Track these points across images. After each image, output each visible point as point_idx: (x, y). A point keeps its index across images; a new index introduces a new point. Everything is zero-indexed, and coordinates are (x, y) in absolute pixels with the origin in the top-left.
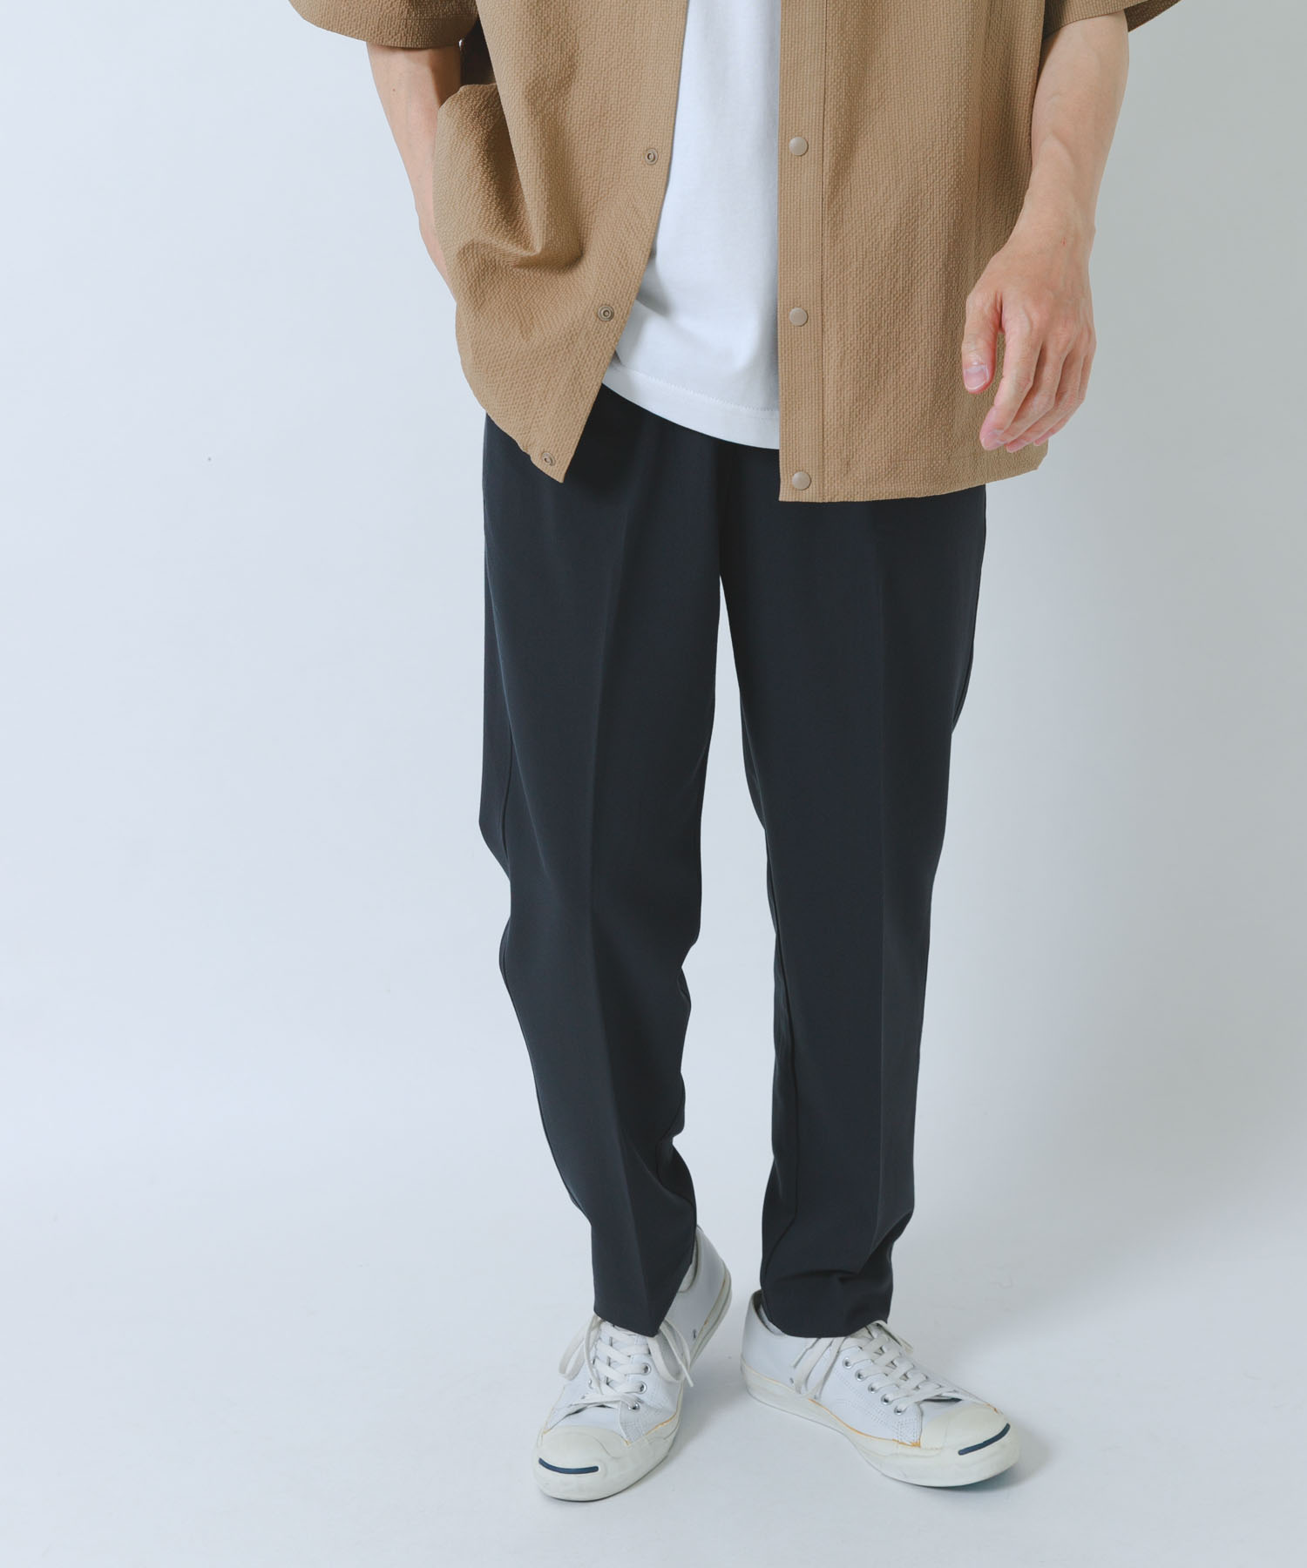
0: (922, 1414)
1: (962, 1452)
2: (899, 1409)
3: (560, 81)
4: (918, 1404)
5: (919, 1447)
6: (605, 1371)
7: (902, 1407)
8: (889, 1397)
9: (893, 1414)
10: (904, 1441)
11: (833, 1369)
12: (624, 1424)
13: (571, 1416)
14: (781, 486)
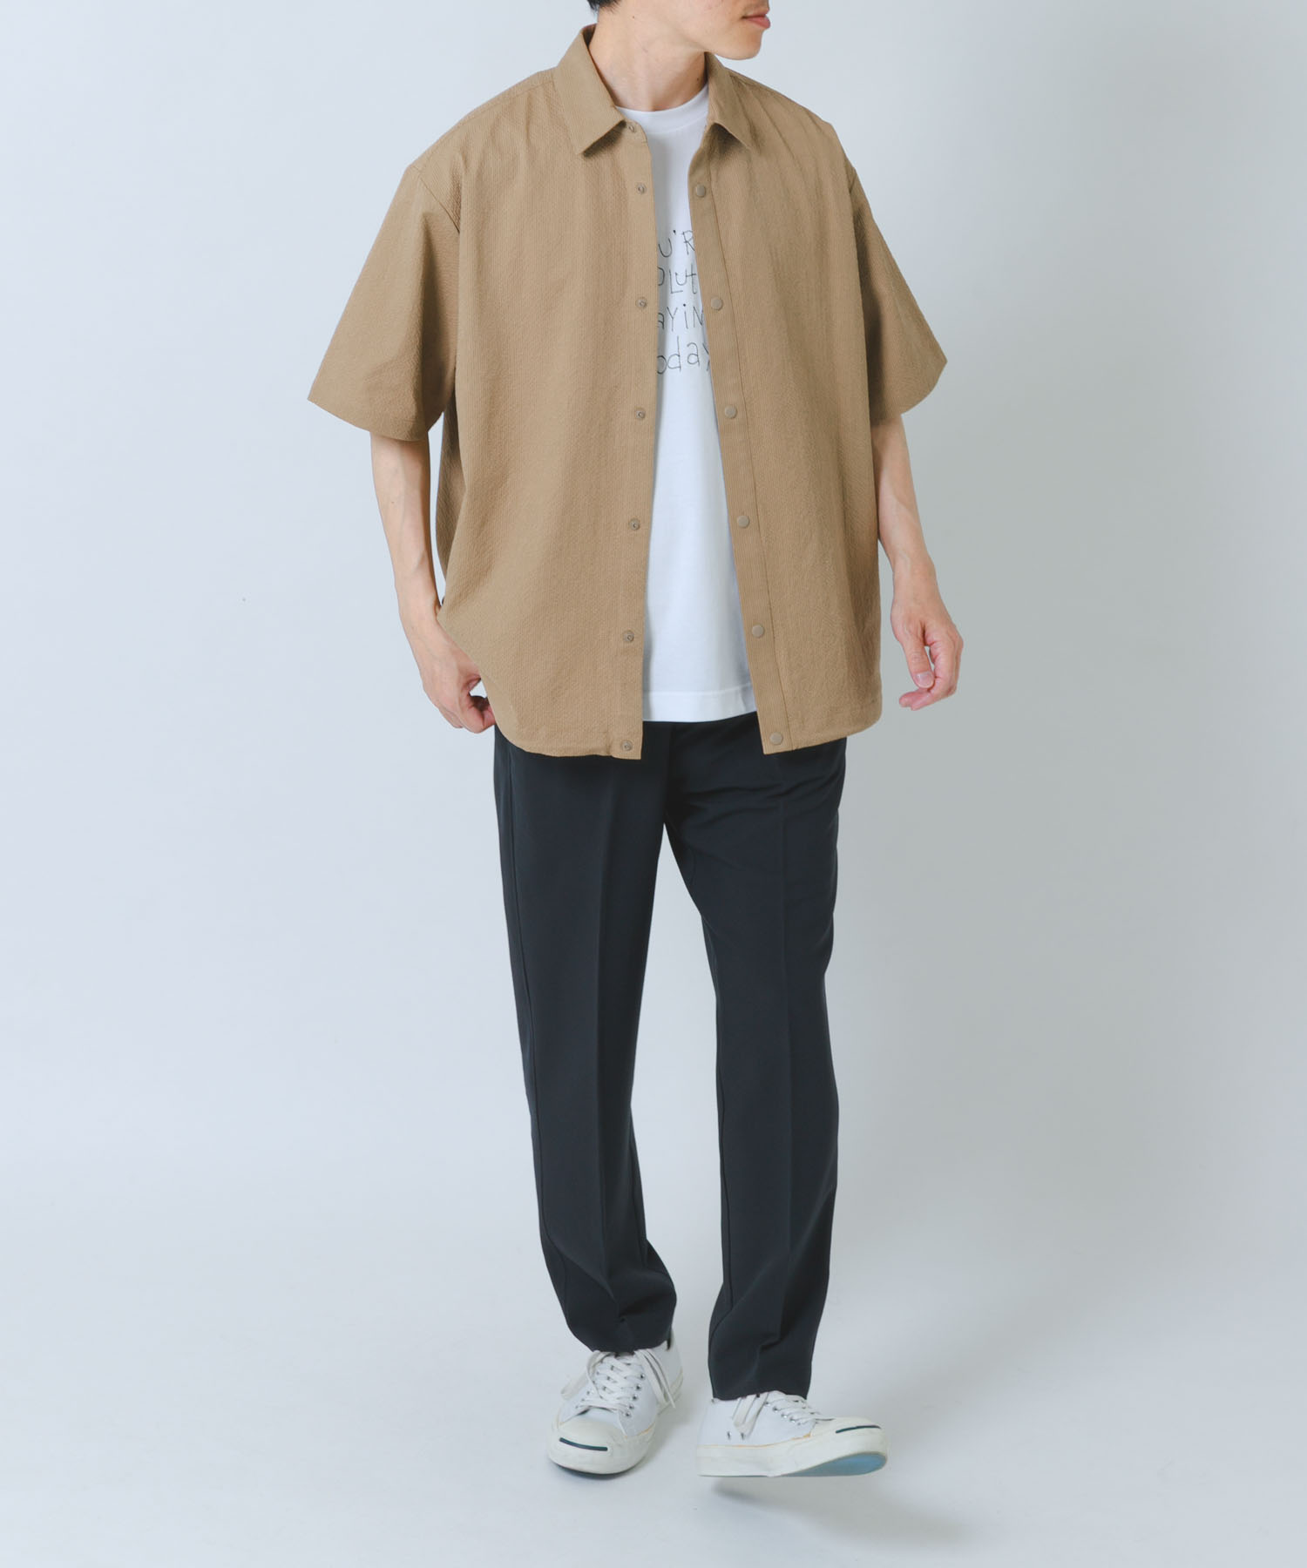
1: (839, 1432)
2: (800, 1423)
5: (810, 1436)
7: (802, 1421)
12: (623, 1425)
13: (579, 1416)
14: (763, 744)
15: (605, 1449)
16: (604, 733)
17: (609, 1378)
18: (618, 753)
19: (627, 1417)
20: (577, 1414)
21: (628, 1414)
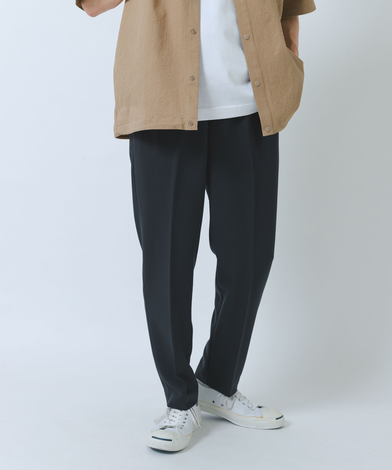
2: (252, 409)
5: (263, 418)
6: (172, 418)
8: (249, 406)
10: (257, 417)
12: (179, 432)
14: (263, 132)
16: (181, 118)
17: (173, 416)
19: (181, 429)
20: (160, 429)
21: (181, 428)
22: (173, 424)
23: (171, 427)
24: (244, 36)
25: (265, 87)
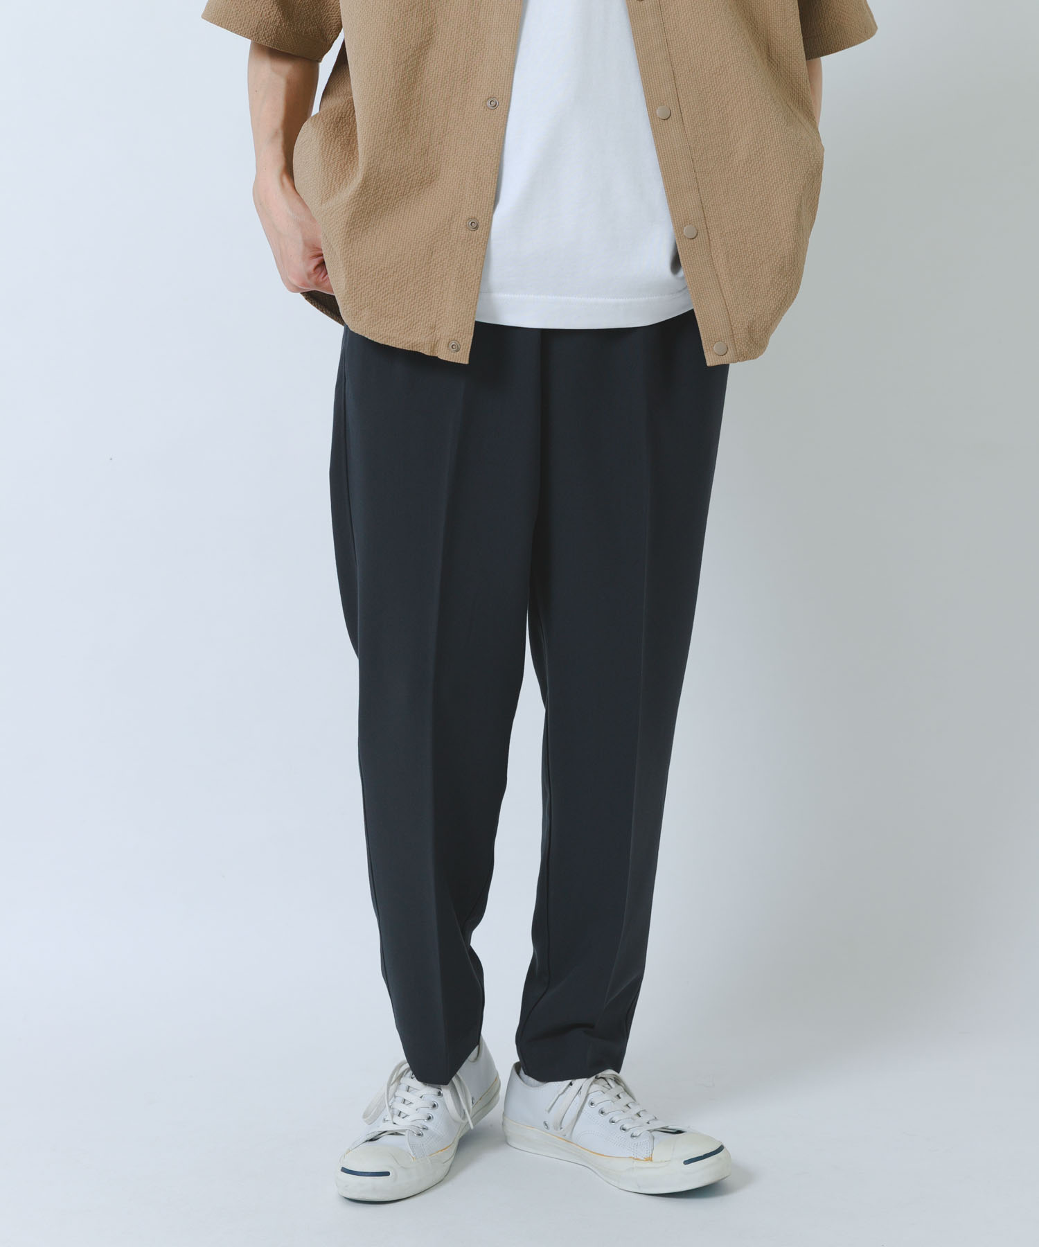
0: (654, 1138)
1: (687, 1162)
2: (634, 1134)
3: (421, 43)
4: (650, 1131)
5: (651, 1161)
6: (399, 1107)
7: (637, 1133)
8: (626, 1126)
9: (630, 1139)
10: (639, 1157)
11: (583, 1111)
12: (412, 1146)
13: (367, 1143)
14: (706, 355)
15: (387, 1174)
16: (431, 328)
17: (404, 1101)
18: (444, 355)
19: (420, 1138)
20: (366, 1141)
21: (419, 1135)
22: (402, 1124)
23: (396, 1134)
24: (657, 112)
25: (711, 242)
